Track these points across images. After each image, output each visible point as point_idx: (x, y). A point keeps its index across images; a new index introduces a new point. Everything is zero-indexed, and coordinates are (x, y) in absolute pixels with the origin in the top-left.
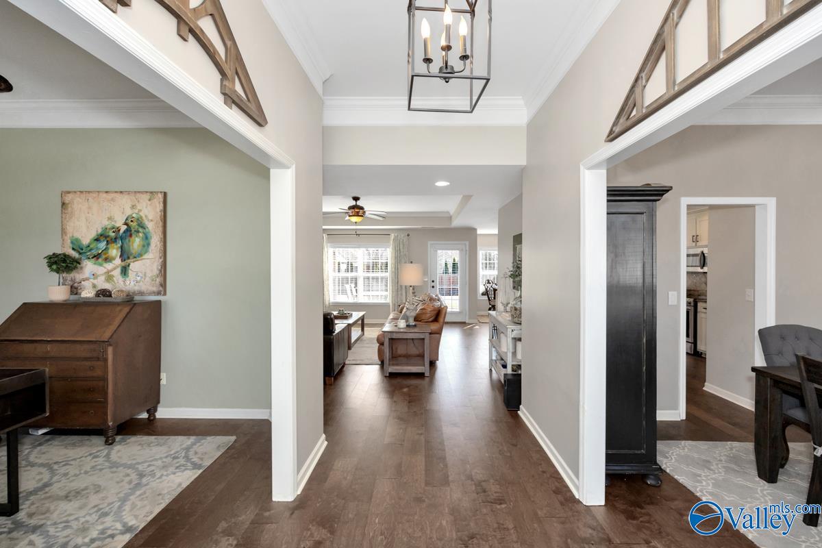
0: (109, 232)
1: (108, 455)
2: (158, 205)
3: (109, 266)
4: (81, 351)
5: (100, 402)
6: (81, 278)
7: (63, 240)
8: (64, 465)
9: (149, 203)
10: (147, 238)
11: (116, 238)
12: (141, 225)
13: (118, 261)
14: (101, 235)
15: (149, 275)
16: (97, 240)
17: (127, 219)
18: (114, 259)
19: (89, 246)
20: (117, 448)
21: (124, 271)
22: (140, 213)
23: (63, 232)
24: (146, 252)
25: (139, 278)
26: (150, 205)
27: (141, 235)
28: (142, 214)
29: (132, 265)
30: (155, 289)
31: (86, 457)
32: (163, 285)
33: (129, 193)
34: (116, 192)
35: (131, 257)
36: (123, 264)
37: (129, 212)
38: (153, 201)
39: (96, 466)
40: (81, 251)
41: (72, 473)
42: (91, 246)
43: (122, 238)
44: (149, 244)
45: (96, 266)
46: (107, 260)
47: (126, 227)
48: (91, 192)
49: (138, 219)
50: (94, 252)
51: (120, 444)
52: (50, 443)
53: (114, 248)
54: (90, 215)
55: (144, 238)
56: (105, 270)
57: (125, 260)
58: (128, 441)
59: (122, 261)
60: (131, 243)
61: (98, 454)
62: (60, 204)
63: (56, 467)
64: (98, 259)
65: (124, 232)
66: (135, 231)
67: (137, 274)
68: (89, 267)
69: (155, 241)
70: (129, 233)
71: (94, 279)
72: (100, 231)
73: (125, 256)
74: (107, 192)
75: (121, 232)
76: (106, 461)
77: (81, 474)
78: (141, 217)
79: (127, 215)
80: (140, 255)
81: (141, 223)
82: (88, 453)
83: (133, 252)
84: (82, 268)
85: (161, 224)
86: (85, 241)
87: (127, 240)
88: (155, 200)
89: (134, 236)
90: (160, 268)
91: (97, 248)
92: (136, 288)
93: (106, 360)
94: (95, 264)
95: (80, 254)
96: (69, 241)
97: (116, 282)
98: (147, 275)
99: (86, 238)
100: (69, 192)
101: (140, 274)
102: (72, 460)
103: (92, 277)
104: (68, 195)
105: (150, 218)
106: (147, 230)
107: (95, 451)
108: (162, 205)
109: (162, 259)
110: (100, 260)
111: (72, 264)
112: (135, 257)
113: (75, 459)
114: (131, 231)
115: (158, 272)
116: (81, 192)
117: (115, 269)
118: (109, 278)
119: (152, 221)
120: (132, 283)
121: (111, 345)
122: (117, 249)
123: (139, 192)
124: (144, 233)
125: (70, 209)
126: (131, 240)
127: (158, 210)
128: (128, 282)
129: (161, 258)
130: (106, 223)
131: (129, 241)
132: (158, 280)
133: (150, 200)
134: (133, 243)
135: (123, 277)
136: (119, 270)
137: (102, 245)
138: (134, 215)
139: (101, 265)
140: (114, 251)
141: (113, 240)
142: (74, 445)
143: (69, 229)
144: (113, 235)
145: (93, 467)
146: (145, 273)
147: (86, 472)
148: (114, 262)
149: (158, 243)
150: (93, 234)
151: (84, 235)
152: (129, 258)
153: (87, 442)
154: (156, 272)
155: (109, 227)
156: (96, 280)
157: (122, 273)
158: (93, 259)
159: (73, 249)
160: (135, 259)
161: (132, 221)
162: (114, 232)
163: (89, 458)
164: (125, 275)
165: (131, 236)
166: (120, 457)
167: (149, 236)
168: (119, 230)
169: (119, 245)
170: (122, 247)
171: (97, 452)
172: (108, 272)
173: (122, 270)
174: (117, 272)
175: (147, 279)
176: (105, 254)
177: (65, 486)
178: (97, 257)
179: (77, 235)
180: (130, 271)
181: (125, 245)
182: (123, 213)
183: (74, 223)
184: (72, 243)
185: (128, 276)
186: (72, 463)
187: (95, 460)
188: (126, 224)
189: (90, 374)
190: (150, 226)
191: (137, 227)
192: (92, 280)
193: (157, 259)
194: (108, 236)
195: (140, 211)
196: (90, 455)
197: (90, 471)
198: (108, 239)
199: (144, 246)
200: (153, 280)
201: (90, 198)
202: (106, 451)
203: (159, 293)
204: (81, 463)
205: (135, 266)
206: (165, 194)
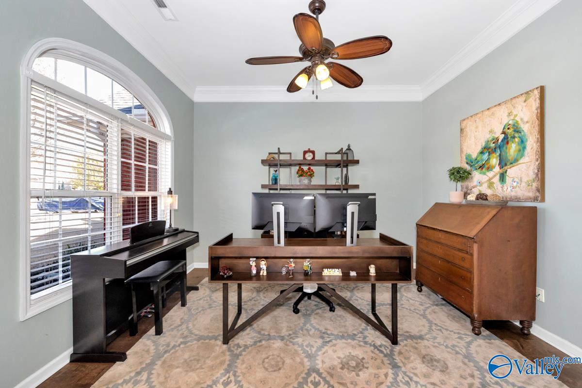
0: (490, 144)
1: (469, 344)
2: (534, 103)
3: (490, 174)
4: (456, 242)
5: (468, 291)
6: (472, 186)
7: (461, 157)
8: (438, 330)
9: (524, 104)
10: (522, 141)
11: (495, 148)
12: (517, 130)
13: (497, 169)
14: (485, 148)
15: (525, 180)
16: (482, 153)
17: (504, 128)
18: (494, 167)
19: (476, 159)
20: (480, 341)
21: (502, 178)
22: (516, 119)
23: (461, 151)
24: (522, 156)
25: (515, 184)
26: (525, 106)
27: (517, 140)
28: (518, 119)
29: (509, 170)
30: (531, 194)
31: (455, 333)
32: (541, 189)
33: (505, 102)
34: (495, 106)
35: (508, 164)
36: (501, 171)
37: (505, 120)
38: (528, 101)
39: (456, 346)
40: (472, 164)
41: (438, 340)
42: (478, 159)
43: (500, 147)
44: (524, 148)
45: (481, 175)
46: (489, 169)
47: (503, 135)
48: (478, 114)
49: (514, 125)
50: (480, 164)
51: (484, 340)
52: (443, 307)
53: (494, 158)
54: (477, 133)
55: (520, 143)
56: (487, 178)
57: (502, 168)
58: (493, 341)
59: (500, 169)
60: (507, 150)
61: (464, 336)
62: (460, 130)
63: (434, 327)
64: (482, 169)
65: (502, 141)
66: (511, 137)
67: (513, 179)
68: (477, 176)
69: (532, 144)
70: (506, 140)
71: (480, 186)
72: (484, 144)
73: (503, 164)
74: (488, 109)
75: (500, 141)
76: (465, 347)
77: (443, 345)
78: (517, 122)
79: (504, 125)
80: (516, 160)
81: (517, 128)
82: (458, 331)
83: (510, 158)
84: (472, 178)
85: (537, 122)
86: (474, 156)
87: (505, 148)
88: (531, 99)
89: (510, 143)
90: (536, 171)
91: (482, 160)
92: (513, 194)
93: (472, 255)
94: (480, 173)
95: (471, 166)
96: (465, 157)
97: (496, 188)
98: (523, 180)
99: (474, 153)
100: (464, 120)
101: (516, 180)
102: (445, 329)
103: (479, 184)
104: (464, 122)
105: (526, 120)
106: (522, 133)
107: (463, 333)
108: (538, 101)
109: (539, 161)
110: (484, 170)
111: (464, 174)
112: (511, 164)
113: (447, 330)
114: (508, 138)
115: (534, 176)
116: (471, 116)
117: (494, 176)
118: (491, 185)
119: (527, 122)
120: (509, 189)
121: (476, 242)
122: (496, 158)
123: (515, 98)
124: (519, 137)
125: (465, 132)
126: (509, 146)
127: (534, 108)
128: (505, 188)
129: (537, 160)
130: (489, 137)
131: (506, 148)
132: (535, 185)
133: (525, 101)
134: (509, 150)
135: (501, 184)
136: (498, 177)
137: (486, 156)
138: (510, 122)
139: (484, 174)
140: (494, 161)
141: (493, 150)
142: (454, 317)
143: (465, 148)
144: (493, 145)
145: (454, 346)
146: (521, 178)
147: (447, 347)
148: (494, 170)
149: (535, 144)
150: (479, 149)
151: (473, 151)
152: (506, 165)
153: (463, 322)
154: (532, 176)
155: (490, 139)
156: (481, 187)
157: (500, 180)
158: (479, 170)
159: (467, 163)
160: (512, 165)
161: (508, 129)
162: (494, 143)
163: (456, 336)
164: (503, 181)
165: (508, 143)
166: (477, 353)
167: (524, 140)
168: (498, 140)
169: (498, 154)
170: (500, 155)
171: (464, 334)
172: (490, 179)
173: (500, 177)
174: (496, 180)
175: (523, 184)
176: (487, 164)
177: (429, 347)
178: (481, 167)
179: (469, 152)
180: (507, 177)
181: (503, 153)
182: (501, 123)
183: (468, 143)
184: (467, 158)
185: (505, 182)
186: (444, 331)
187: (458, 340)
188: (504, 133)
189: (462, 264)
190: (525, 128)
191: (513, 133)
192: (478, 187)
193: (534, 161)
194: (490, 148)
195: (516, 116)
196: (459, 333)
197: (449, 348)
198: (490, 150)
199: (520, 150)
200: (529, 185)
201: (477, 119)
202: (470, 339)
203: (535, 199)
204: (449, 336)
205: (512, 172)
206: (542, 89)
